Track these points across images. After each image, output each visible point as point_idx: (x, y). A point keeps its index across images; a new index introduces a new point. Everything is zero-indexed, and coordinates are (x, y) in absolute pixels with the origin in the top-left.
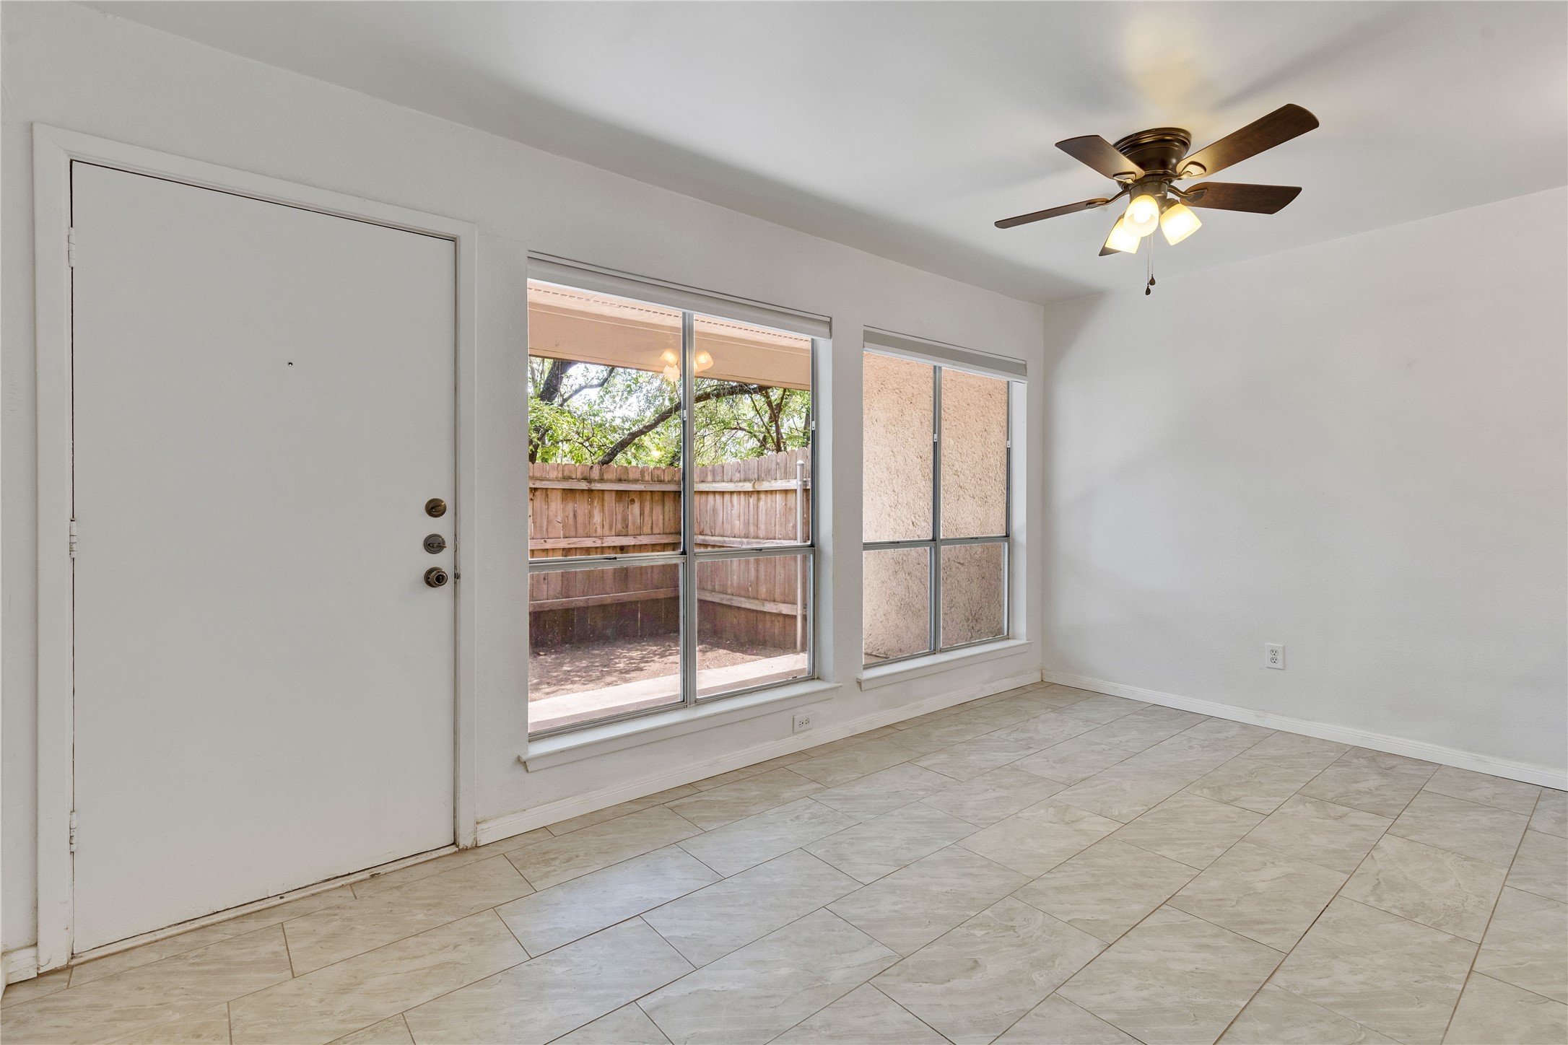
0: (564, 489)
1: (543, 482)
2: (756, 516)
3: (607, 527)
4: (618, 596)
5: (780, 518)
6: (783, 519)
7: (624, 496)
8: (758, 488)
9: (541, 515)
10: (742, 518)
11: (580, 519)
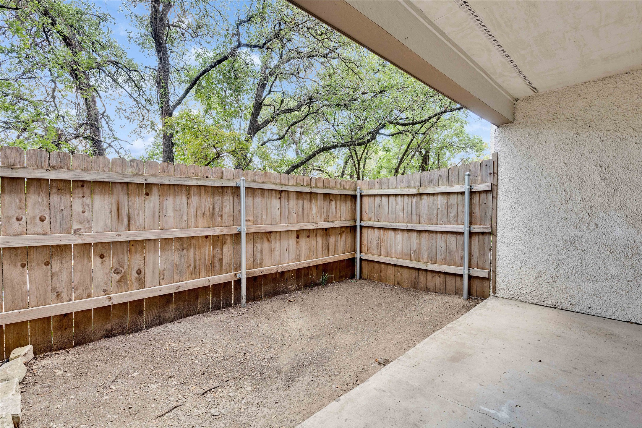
0: (297, 192)
1: (287, 187)
2: (418, 210)
3: (319, 217)
4: (325, 259)
5: (442, 211)
6: (445, 212)
7: (327, 197)
8: (421, 191)
9: (285, 208)
10: (405, 211)
11: (305, 211)
